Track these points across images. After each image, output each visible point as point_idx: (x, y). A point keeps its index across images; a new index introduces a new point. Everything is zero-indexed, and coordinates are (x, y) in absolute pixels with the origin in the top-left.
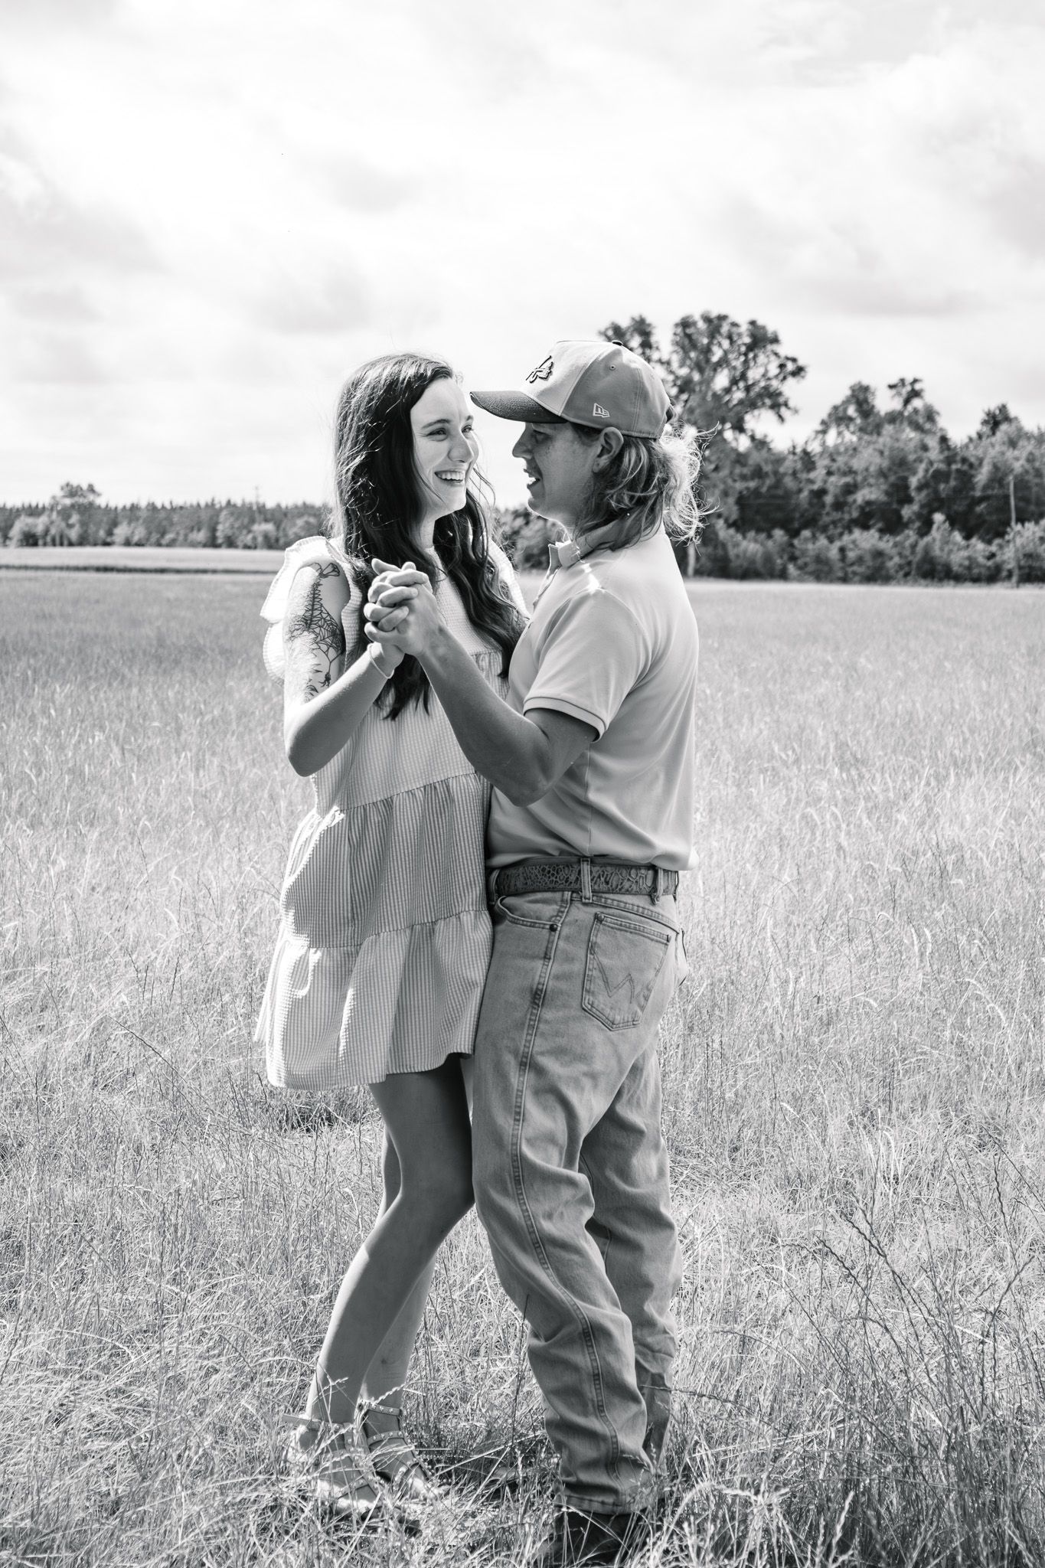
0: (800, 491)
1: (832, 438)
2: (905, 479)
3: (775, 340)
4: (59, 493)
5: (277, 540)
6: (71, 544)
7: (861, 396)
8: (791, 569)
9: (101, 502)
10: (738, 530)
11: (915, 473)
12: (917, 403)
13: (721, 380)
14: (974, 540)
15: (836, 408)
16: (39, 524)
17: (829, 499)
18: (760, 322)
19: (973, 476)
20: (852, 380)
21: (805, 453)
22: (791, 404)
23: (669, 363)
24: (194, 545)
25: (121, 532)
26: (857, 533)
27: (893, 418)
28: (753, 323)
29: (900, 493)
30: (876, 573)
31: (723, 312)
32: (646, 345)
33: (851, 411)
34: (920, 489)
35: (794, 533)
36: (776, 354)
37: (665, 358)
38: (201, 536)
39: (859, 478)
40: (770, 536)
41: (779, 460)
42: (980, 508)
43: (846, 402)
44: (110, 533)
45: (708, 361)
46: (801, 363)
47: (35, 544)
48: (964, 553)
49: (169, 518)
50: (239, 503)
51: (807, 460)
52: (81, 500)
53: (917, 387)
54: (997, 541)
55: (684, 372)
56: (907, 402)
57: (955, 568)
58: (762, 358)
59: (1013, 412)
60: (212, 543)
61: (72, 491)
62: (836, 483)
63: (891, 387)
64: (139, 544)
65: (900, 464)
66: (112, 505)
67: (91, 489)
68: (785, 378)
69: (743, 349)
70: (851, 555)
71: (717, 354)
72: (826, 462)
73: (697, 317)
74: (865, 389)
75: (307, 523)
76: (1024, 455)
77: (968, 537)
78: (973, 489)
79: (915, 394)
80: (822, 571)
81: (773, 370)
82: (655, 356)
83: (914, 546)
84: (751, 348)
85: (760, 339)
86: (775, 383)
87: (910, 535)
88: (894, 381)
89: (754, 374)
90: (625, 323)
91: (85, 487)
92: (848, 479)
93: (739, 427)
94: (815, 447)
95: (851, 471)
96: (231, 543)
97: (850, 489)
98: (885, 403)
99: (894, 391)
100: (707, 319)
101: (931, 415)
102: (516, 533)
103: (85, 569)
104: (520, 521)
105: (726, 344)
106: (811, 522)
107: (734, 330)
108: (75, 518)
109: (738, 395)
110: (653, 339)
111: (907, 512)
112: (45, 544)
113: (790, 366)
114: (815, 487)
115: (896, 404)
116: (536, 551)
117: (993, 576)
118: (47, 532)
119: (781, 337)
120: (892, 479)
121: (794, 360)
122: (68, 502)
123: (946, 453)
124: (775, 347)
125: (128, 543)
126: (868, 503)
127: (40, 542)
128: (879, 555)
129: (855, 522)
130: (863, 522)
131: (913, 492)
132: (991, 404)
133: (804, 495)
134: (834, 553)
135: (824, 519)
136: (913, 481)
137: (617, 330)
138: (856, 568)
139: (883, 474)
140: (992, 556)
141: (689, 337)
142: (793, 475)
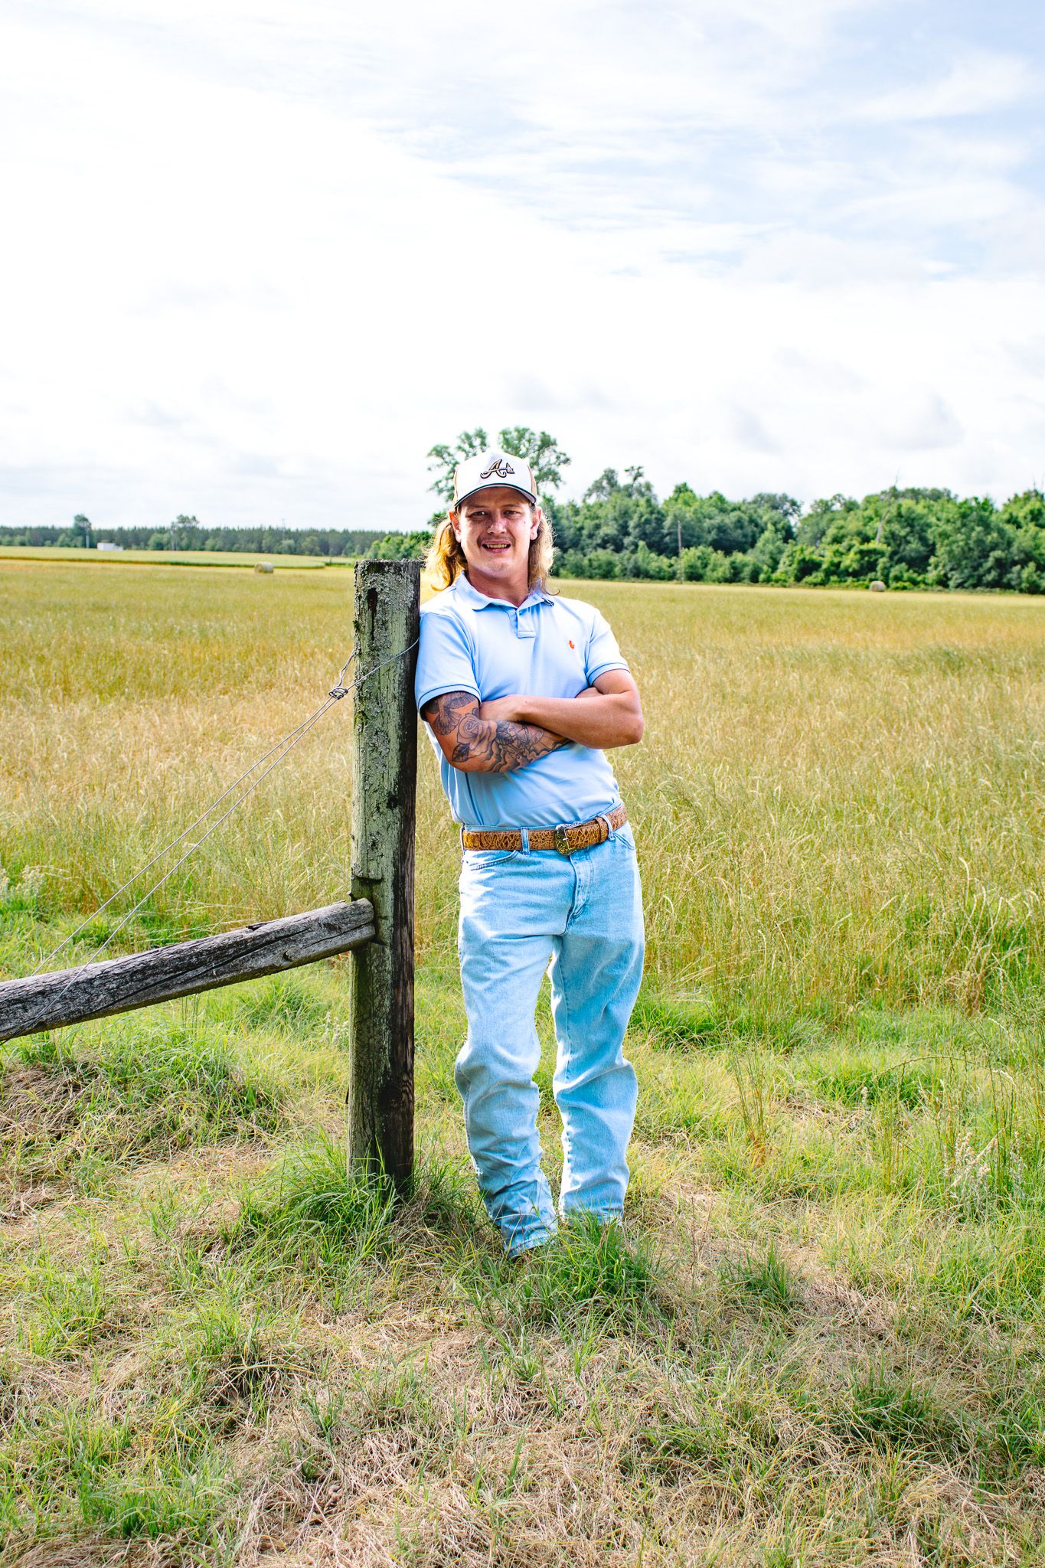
0: (570, 528)
1: (591, 499)
2: (626, 522)
3: (554, 443)
4: (176, 520)
5: (295, 549)
6: (182, 549)
7: (610, 476)
9: (200, 526)
11: (632, 519)
12: (640, 480)
14: (662, 557)
15: (596, 482)
16: (165, 538)
17: (585, 532)
18: (547, 433)
19: (663, 522)
20: (606, 467)
21: (574, 506)
22: (563, 479)
24: (249, 551)
25: (209, 543)
26: (600, 551)
27: (627, 488)
28: (543, 433)
29: (624, 530)
30: (607, 574)
31: (526, 427)
32: (483, 443)
33: (605, 483)
34: (635, 528)
35: (565, 551)
36: (555, 451)
38: (253, 546)
39: (602, 521)
41: (561, 509)
42: (667, 539)
43: (602, 478)
44: (203, 544)
46: (568, 456)
47: (162, 549)
48: (657, 564)
49: (236, 536)
50: (275, 528)
51: (577, 512)
52: (188, 525)
53: (641, 471)
54: (674, 558)
56: (635, 479)
57: (651, 572)
58: (547, 453)
59: (690, 486)
60: (260, 551)
61: (183, 519)
62: (589, 524)
63: (626, 471)
64: (219, 550)
65: (625, 514)
66: (206, 527)
67: (194, 518)
68: (559, 464)
69: (536, 448)
70: (595, 564)
72: (585, 511)
73: (512, 429)
74: (613, 472)
76: (692, 509)
77: (659, 555)
78: (662, 529)
79: (639, 475)
81: (553, 459)
83: (629, 559)
84: (541, 447)
85: (546, 443)
86: (554, 467)
87: (626, 553)
88: (628, 468)
89: (543, 462)
90: (471, 433)
91: (190, 517)
92: (597, 521)
94: (579, 504)
95: (598, 518)
96: (270, 551)
97: (598, 527)
98: (623, 480)
99: (628, 473)
100: (517, 430)
101: (648, 487)
102: (412, 547)
103: (165, 563)
105: (527, 444)
106: (574, 545)
107: (532, 437)
108: (184, 535)
110: (487, 441)
111: (627, 541)
112: (167, 550)
113: (562, 458)
114: (578, 526)
115: (629, 481)
117: (672, 577)
118: (169, 542)
119: (558, 442)
120: (621, 522)
121: (564, 454)
122: (181, 525)
123: (651, 509)
124: (553, 447)
125: (213, 550)
126: (607, 535)
127: (165, 548)
128: (610, 564)
129: (599, 545)
130: (603, 545)
131: (630, 530)
132: (680, 482)
133: (572, 531)
134: (586, 562)
135: (582, 542)
136: (631, 524)
137: (468, 437)
138: (597, 571)
139: (615, 519)
140: (671, 566)
141: (507, 441)
142: (567, 518)
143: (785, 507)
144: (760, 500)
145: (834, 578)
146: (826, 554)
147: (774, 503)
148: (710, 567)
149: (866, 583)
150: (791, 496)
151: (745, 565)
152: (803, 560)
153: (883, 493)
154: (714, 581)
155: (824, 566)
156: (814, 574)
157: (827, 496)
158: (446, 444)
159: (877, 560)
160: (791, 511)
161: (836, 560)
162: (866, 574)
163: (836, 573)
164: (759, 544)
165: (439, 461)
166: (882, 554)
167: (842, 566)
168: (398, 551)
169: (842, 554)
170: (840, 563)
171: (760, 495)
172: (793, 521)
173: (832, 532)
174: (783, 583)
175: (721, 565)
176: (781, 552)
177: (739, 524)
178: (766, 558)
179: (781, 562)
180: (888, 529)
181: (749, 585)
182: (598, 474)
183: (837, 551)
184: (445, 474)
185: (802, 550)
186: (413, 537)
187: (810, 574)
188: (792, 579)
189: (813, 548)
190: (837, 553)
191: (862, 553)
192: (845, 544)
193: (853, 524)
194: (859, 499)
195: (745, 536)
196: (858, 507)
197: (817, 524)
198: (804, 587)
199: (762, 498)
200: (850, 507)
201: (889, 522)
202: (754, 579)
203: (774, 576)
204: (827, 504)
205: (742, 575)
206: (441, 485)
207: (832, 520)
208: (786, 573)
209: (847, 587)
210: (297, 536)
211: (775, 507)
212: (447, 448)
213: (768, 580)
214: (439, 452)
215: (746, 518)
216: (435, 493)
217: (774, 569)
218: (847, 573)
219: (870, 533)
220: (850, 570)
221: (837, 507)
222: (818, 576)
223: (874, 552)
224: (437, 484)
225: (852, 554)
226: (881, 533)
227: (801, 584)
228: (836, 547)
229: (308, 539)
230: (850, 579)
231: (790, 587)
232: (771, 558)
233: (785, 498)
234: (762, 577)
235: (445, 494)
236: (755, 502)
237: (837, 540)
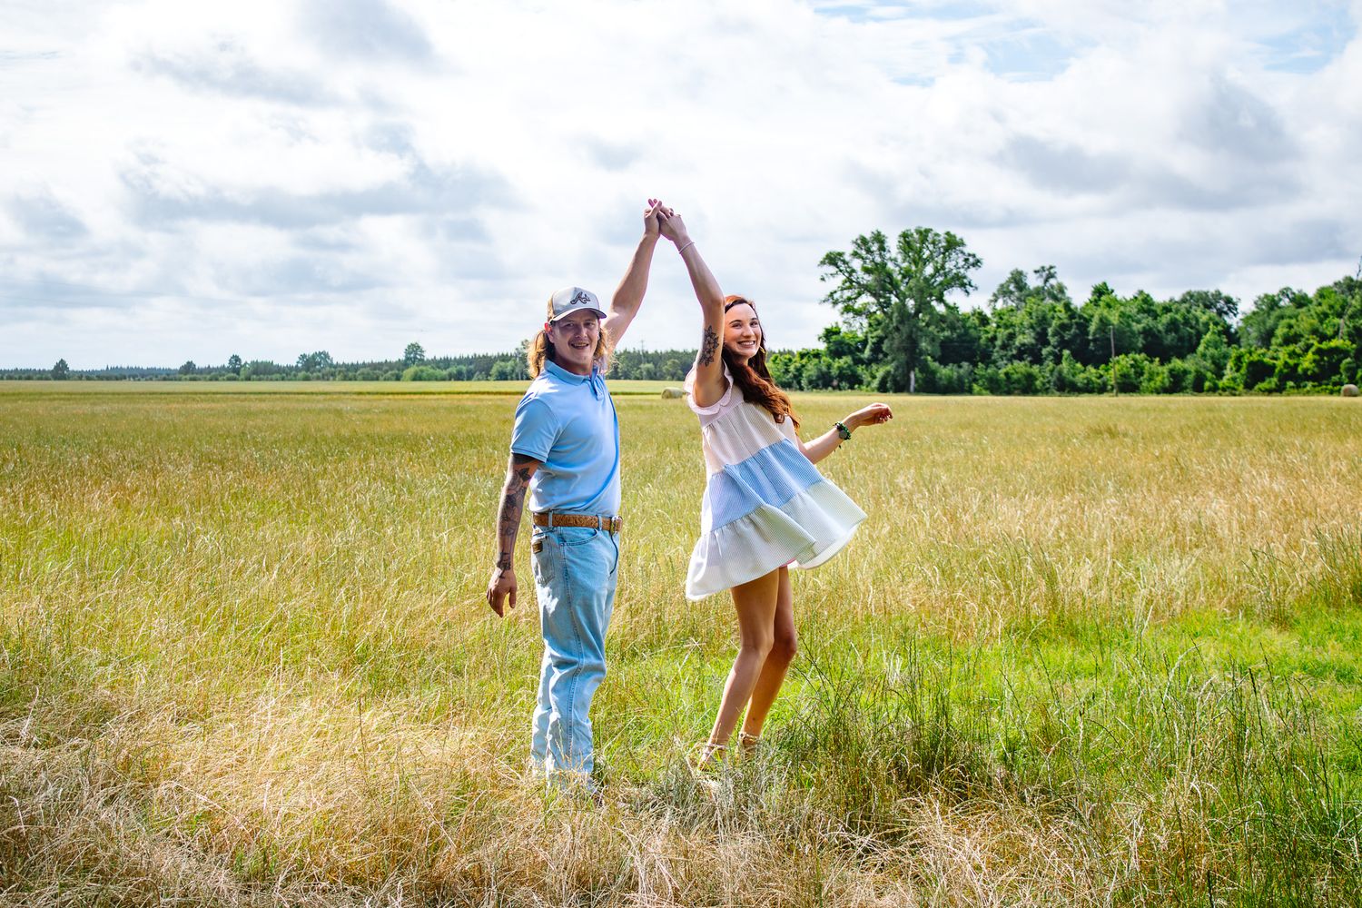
0: (980, 338)
1: (1000, 305)
2: (1045, 330)
3: (962, 244)
5: (655, 374)
7: (1018, 279)
8: (976, 387)
10: (941, 363)
11: (1051, 326)
12: (1052, 281)
13: (929, 270)
14: (1089, 367)
15: (1002, 286)
16: (509, 366)
17: (998, 343)
18: (952, 233)
19: (1088, 327)
20: (1012, 269)
21: (980, 314)
22: (973, 284)
23: (895, 260)
26: (1016, 363)
27: (1038, 291)
28: (948, 233)
29: (1042, 339)
30: (1027, 387)
31: (928, 227)
32: (882, 249)
33: (1012, 287)
34: (1054, 335)
35: (975, 365)
36: (962, 252)
37: (893, 256)
39: (1018, 329)
40: (960, 367)
41: (966, 319)
42: (1092, 347)
43: (1009, 282)
45: (920, 258)
46: (978, 257)
47: (506, 379)
48: (1085, 375)
50: (632, 351)
51: (984, 320)
53: (1052, 271)
54: (1103, 366)
55: (905, 265)
56: (1046, 281)
57: (1079, 384)
58: (954, 256)
59: (1111, 287)
62: (1002, 334)
63: (1036, 272)
65: (1043, 321)
68: (968, 267)
69: (942, 250)
70: (1013, 378)
71: (926, 254)
72: (996, 320)
73: (913, 231)
74: (1020, 273)
75: (674, 362)
76: (1117, 313)
77: (1085, 365)
78: (1087, 334)
79: (1051, 276)
80: (995, 387)
81: (961, 263)
82: (888, 256)
83: (1052, 371)
84: (947, 249)
85: (952, 244)
86: (962, 271)
87: (1049, 365)
88: (1038, 268)
89: (949, 266)
90: (868, 236)
92: (1011, 330)
93: (940, 299)
94: (988, 312)
95: (1012, 325)
96: (627, 377)
97: (1012, 336)
98: (1033, 282)
99: (1038, 274)
100: (919, 232)
101: (1062, 290)
102: (803, 366)
104: (804, 361)
105: (931, 247)
106: (986, 358)
107: (937, 238)
109: (939, 279)
110: (886, 245)
111: (1045, 351)
112: (512, 379)
113: (971, 260)
114: (989, 336)
115: (1040, 283)
116: (814, 378)
117: (1102, 389)
119: (965, 241)
120: (1038, 329)
121: (974, 256)
123: (1069, 313)
124: (961, 248)
126: (1023, 345)
127: (509, 377)
128: (1030, 378)
129: (1014, 357)
130: (1019, 357)
131: (1050, 338)
132: (1098, 282)
133: (983, 341)
134: (1002, 376)
135: (995, 356)
136: (1050, 331)
137: (864, 240)
138: (1016, 386)
139: (1032, 327)
140: (1101, 376)
141: (908, 243)
142: (975, 328)
143: (1218, 306)
144: (1190, 298)
145: (1290, 383)
146: (1280, 356)
147: (1208, 301)
148: (1146, 376)
149: (1330, 387)
150: (1225, 293)
151: (1185, 372)
152: (1251, 364)
153: (1336, 284)
154: (1152, 392)
155: (1277, 371)
156: (1268, 380)
157: (1274, 291)
158: (840, 251)
159: (1340, 361)
160: (1226, 309)
161: (1291, 362)
162: (1329, 378)
163: (1292, 378)
164: (1201, 348)
165: (833, 269)
166: (1345, 353)
167: (1300, 370)
168: (787, 371)
169: (1299, 356)
170: (1296, 365)
171: (1189, 293)
172: (1234, 322)
173: (1281, 331)
174: (1232, 391)
175: (1158, 374)
176: (1226, 356)
177: (1173, 326)
178: (1208, 364)
179: (1228, 367)
180: (1351, 325)
181: (1192, 394)
182: (1005, 277)
183: (1294, 352)
184: (840, 284)
185: (1250, 353)
186: (802, 356)
187: (1263, 380)
188: (1242, 386)
189: (1263, 350)
190: (1292, 354)
191: (1319, 352)
192: (1301, 344)
193: (1305, 322)
194: (1311, 293)
195: (1181, 339)
196: (1311, 302)
197: (1264, 323)
198: (1256, 395)
199: (1192, 296)
200: (1301, 301)
201: (1352, 317)
202: (1198, 388)
203: (1220, 384)
204: (1273, 300)
205: (1184, 384)
206: (836, 296)
207: (1282, 317)
208: (1234, 379)
209: (1308, 392)
210: (657, 359)
211: (1208, 307)
212: (841, 254)
213: (1214, 389)
214: (833, 259)
215: (1178, 317)
216: (829, 305)
217: (1220, 376)
218: (1306, 377)
219: (1329, 332)
220: (1309, 373)
221: (1285, 302)
222: (1273, 381)
223: (1336, 350)
224: (832, 294)
225: (1310, 356)
226: (1344, 330)
227: (1253, 392)
228: (1291, 347)
229: (669, 363)
230: (1310, 384)
231: (1240, 395)
232: (1214, 363)
233: (1218, 295)
234: (1207, 384)
235: (841, 306)
236: (1184, 301)
237: (1288, 340)
